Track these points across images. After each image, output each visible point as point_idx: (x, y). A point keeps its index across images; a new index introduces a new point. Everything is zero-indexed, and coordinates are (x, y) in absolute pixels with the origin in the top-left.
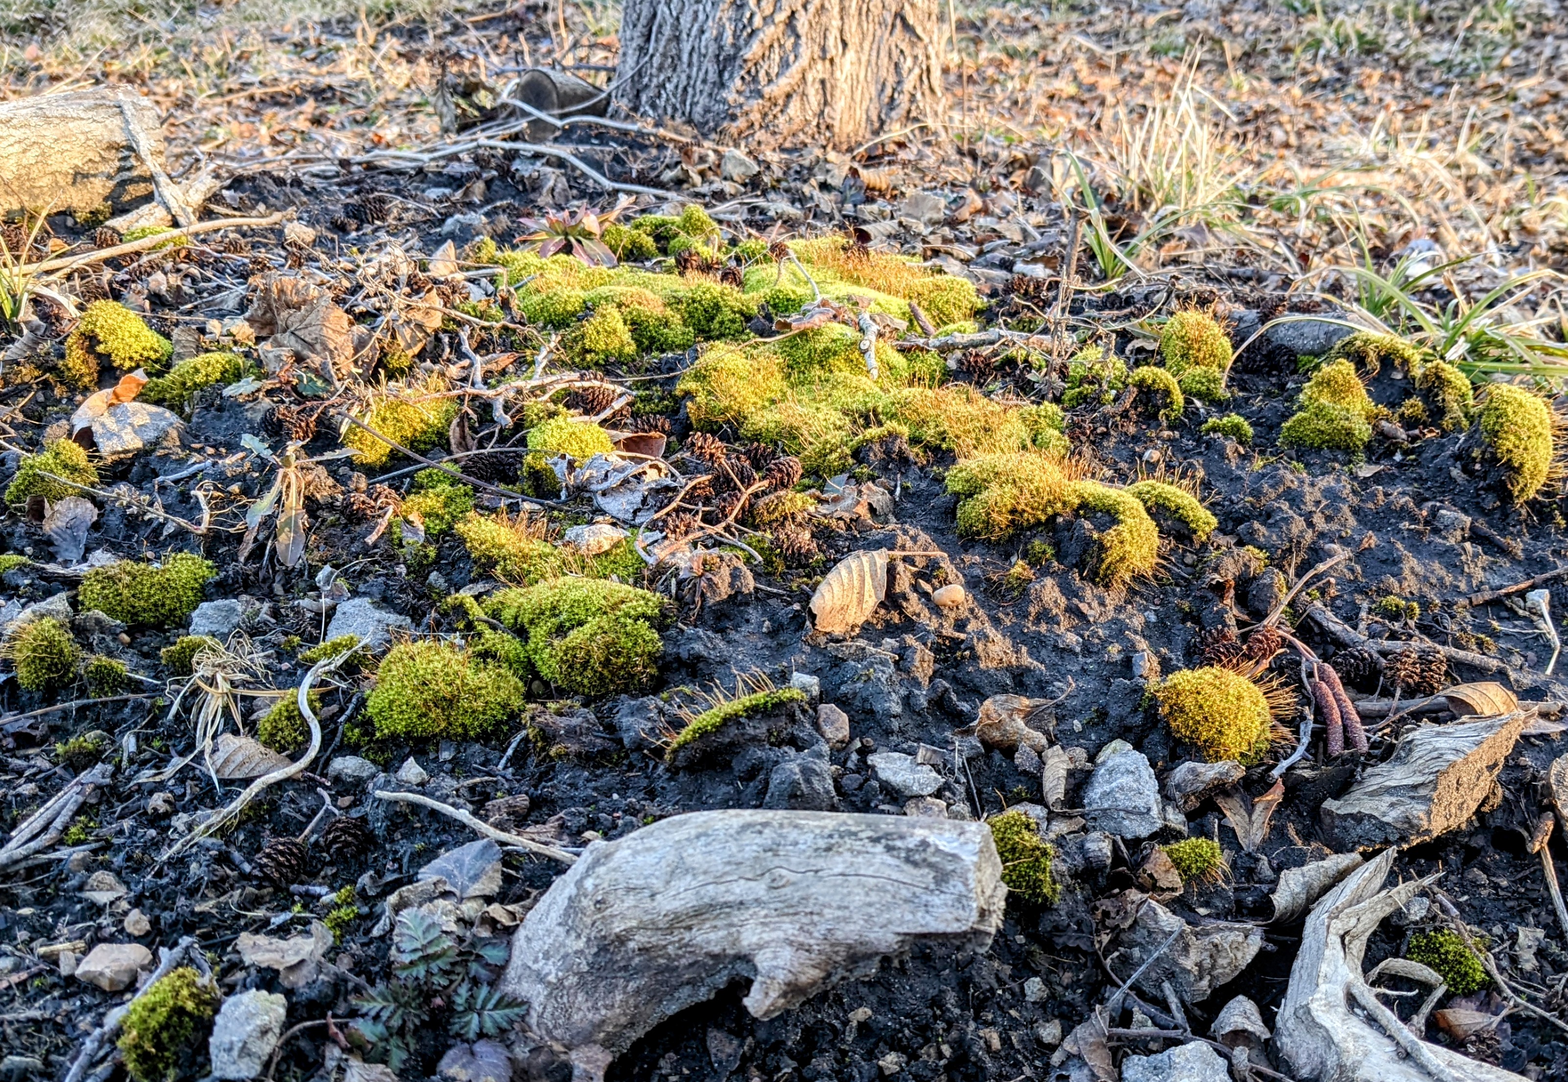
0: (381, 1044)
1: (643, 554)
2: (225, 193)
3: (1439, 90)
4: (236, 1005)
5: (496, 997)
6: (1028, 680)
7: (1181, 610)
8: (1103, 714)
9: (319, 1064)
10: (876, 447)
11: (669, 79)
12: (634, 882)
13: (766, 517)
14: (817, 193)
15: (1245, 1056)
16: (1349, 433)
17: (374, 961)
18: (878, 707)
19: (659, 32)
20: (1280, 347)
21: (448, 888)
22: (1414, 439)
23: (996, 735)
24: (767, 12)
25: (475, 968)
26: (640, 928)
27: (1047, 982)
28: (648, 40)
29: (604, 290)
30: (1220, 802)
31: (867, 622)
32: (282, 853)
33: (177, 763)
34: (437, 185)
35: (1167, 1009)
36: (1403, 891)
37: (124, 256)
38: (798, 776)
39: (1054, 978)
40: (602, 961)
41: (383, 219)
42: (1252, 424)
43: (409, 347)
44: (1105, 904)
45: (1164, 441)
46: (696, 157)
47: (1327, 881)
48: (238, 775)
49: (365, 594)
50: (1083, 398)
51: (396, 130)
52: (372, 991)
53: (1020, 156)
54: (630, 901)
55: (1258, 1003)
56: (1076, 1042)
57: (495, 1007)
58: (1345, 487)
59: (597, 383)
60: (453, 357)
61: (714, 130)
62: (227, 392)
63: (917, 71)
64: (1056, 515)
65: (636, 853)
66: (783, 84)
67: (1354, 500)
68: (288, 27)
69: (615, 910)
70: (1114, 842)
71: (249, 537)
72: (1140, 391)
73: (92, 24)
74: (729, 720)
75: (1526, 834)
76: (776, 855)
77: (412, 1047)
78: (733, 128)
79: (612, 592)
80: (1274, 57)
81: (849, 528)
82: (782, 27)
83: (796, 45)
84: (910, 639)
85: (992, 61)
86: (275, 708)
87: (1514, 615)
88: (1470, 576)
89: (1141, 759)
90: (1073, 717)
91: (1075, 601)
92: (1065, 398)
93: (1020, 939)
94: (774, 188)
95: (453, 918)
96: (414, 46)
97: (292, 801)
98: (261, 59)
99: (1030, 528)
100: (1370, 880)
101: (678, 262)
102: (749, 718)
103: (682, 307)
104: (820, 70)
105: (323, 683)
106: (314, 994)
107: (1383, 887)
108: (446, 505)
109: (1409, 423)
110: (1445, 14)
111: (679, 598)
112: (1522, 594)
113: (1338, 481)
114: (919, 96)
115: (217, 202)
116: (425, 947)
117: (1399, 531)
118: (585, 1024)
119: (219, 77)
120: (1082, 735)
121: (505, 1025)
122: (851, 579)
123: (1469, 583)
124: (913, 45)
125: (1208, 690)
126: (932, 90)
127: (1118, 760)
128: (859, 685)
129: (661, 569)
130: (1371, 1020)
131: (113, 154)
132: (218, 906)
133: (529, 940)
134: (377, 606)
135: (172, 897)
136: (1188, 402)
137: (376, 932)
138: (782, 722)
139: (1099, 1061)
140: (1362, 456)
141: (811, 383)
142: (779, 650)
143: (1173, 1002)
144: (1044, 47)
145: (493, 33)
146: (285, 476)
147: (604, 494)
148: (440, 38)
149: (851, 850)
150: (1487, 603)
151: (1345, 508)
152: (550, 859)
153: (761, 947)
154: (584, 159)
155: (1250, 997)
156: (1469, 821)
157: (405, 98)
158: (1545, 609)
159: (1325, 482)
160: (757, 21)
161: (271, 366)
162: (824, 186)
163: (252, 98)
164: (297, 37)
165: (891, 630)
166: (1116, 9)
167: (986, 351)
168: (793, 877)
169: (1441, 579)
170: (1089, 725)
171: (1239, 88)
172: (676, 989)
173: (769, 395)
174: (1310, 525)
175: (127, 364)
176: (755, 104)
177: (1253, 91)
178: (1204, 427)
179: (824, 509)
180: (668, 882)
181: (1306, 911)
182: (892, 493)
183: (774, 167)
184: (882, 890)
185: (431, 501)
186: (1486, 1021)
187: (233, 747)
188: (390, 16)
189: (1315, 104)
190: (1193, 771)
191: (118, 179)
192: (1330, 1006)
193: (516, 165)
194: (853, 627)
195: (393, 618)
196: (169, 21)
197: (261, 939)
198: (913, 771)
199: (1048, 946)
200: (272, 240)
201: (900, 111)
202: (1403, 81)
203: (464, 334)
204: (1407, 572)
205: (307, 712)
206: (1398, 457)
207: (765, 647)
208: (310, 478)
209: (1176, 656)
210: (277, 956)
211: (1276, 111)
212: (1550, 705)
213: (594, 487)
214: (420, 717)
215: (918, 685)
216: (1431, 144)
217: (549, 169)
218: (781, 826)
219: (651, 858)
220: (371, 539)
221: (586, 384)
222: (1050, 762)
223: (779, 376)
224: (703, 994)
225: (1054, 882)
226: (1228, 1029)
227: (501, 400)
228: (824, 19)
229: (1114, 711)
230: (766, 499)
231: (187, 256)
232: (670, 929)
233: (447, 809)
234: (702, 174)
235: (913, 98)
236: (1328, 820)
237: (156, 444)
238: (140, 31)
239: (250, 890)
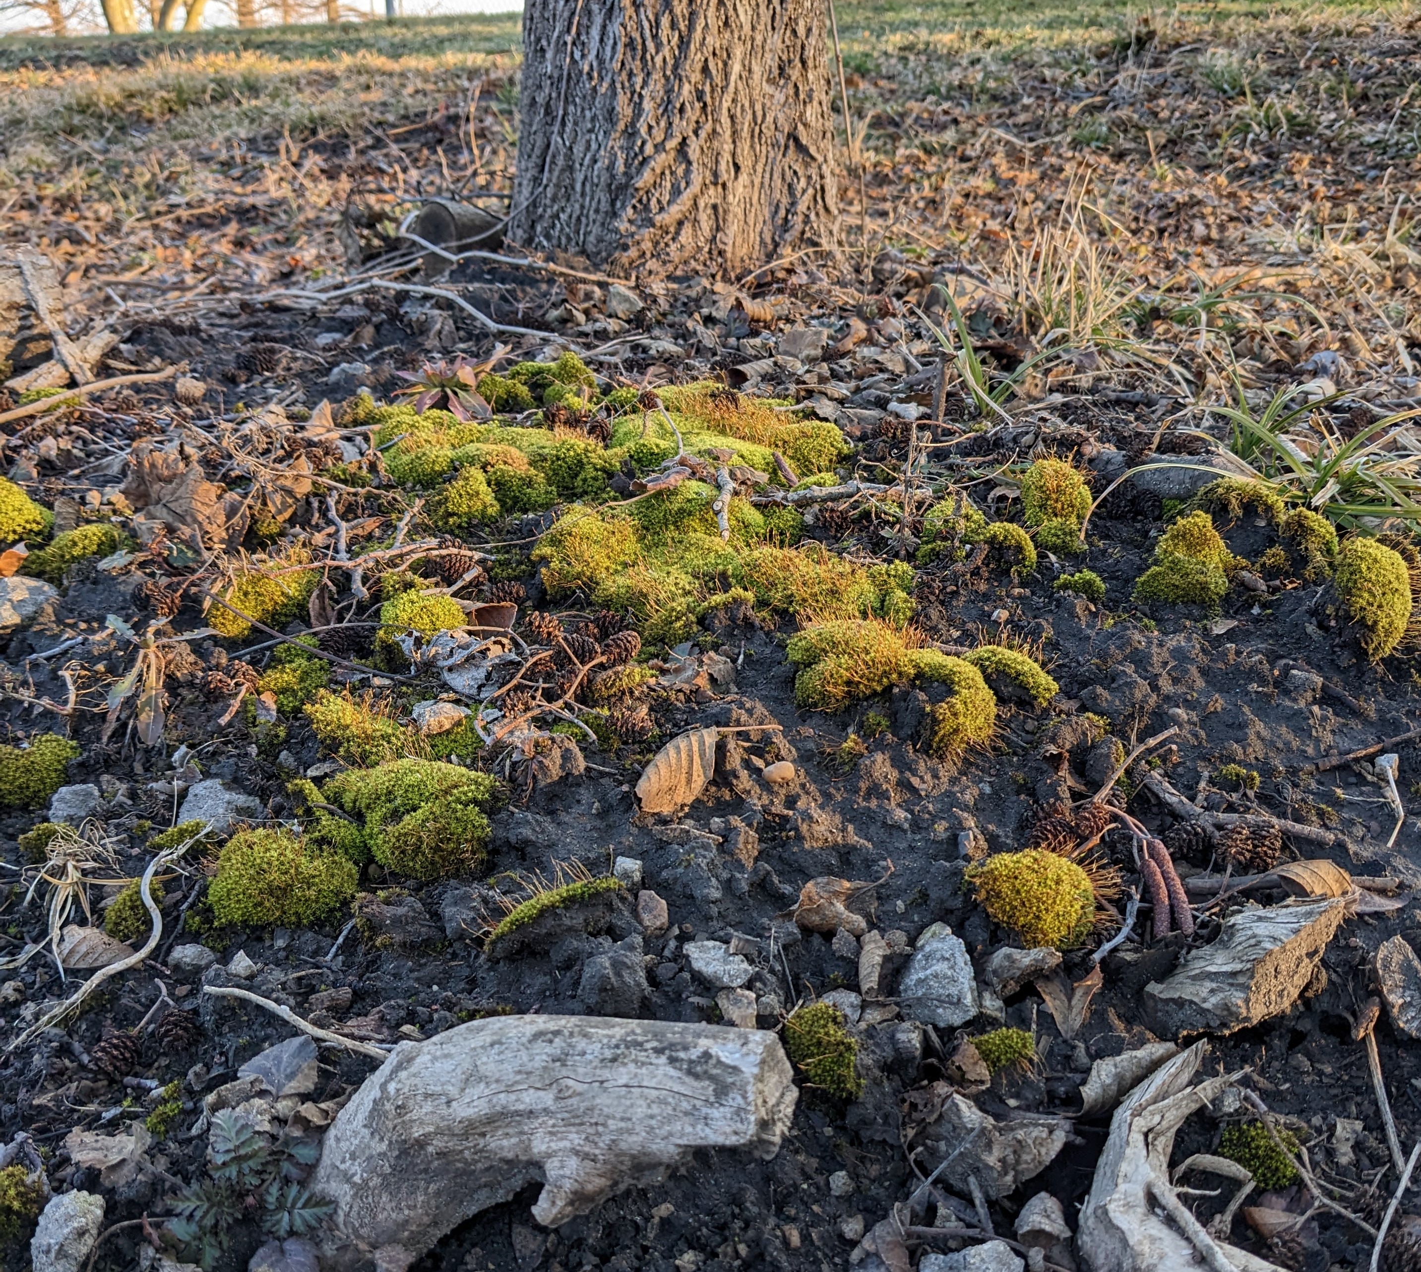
0: (194, 1243)
1: (481, 733)
2: (123, 347)
3: (1373, 173)
4: (57, 1206)
5: (306, 1196)
6: (855, 859)
7: (1015, 782)
8: (924, 896)
9: (134, 1262)
10: (721, 614)
11: (563, 209)
12: (431, 1089)
13: (605, 694)
14: (700, 329)
15: (1040, 1257)
16: (1204, 587)
17: (191, 1159)
18: (697, 893)
19: (553, 162)
20: (1146, 492)
21: (264, 1086)
22: (1275, 590)
23: (816, 919)
24: (659, 140)
25: (286, 1167)
26: (439, 1132)
27: (854, 1176)
28: (542, 171)
29: (471, 448)
30: (1040, 987)
31: (698, 800)
32: (116, 1047)
33: (31, 949)
34: (329, 330)
35: (971, 1202)
36: (1208, 1089)
37: (18, 420)
38: (609, 972)
39: (862, 1171)
40: (404, 1163)
41: (272, 370)
42: (1104, 580)
43: (280, 512)
44: (914, 1096)
45: (1014, 599)
46: (581, 294)
47: (1140, 1072)
48: (82, 965)
49: (216, 776)
50: (935, 554)
51: (314, 251)
52: (186, 1192)
53: (915, 274)
54: (428, 1107)
55: (1061, 1201)
56: (874, 1240)
57: (304, 1207)
58: (1195, 646)
59: (455, 551)
60: (322, 522)
61: (605, 260)
62: (103, 565)
63: (811, 191)
64: (891, 686)
65: (435, 1059)
66: (675, 211)
67: (1204, 660)
68: (215, 146)
69: (414, 1115)
70: (925, 1032)
71: (112, 717)
72: (992, 548)
73: (28, 147)
74: (546, 912)
75: (1351, 1019)
76: (564, 1065)
77: (225, 1245)
78: (625, 258)
79: (445, 777)
80: (1200, 146)
81: (688, 700)
82: (673, 154)
83: (687, 172)
84: (736, 821)
85: (908, 159)
86: (119, 898)
87: (1361, 780)
88: (1318, 740)
89: (958, 944)
90: (898, 897)
91: (908, 774)
92: (919, 554)
93: (829, 1131)
94: (659, 322)
95: (267, 1117)
96: (337, 161)
97: (132, 991)
98: (189, 179)
99: (867, 698)
100: (1176, 1075)
101: (546, 416)
102: (566, 908)
103: (547, 465)
104: (713, 195)
105: (168, 870)
106: (132, 1194)
107: (1190, 1084)
108: (302, 680)
109: (1269, 573)
110: (1381, 91)
111: (512, 780)
112: (1371, 759)
113: (1189, 639)
114: (813, 216)
115: (114, 358)
116: (237, 1148)
117: (1248, 693)
118: (390, 1224)
119: (149, 198)
120: (904, 916)
121: (313, 1223)
122: (679, 759)
123: (1317, 748)
124: (807, 165)
125: (1027, 875)
126: (827, 210)
127: (936, 945)
128: (680, 870)
129: (499, 747)
130: (1171, 1221)
131: (13, 314)
132: (55, 1099)
133: (338, 1140)
134: (227, 787)
135: (15, 1089)
136: (1042, 556)
137: (194, 1131)
138: (599, 911)
139: (896, 1260)
140: (1219, 610)
141: (665, 544)
142: (607, 832)
143: (978, 1197)
144: (963, 142)
145: (414, 145)
146: (146, 656)
147: (450, 670)
148: (362, 152)
149: (635, 1061)
150: (1335, 768)
151: (1193, 670)
152: (366, 1056)
153: (549, 1156)
154: (472, 299)
155: (1053, 1194)
156: (1294, 1005)
157: (325, 217)
158: (1392, 775)
159: (1176, 641)
160: (649, 149)
161: (145, 538)
162: (709, 320)
163: (178, 220)
164: (224, 155)
165: (722, 808)
166: (1039, 97)
167: (843, 506)
168: (580, 1087)
169: (1287, 744)
170: (911, 906)
171: (1163, 178)
172: (475, 1191)
173: (622, 558)
174: (1155, 688)
175: (11, 537)
176: (647, 233)
177: (1178, 181)
178: (1056, 583)
179: (664, 681)
180: (463, 1090)
181: (1117, 1103)
182: (734, 661)
183: (661, 300)
184: (662, 1102)
185: (286, 676)
186: (1291, 1221)
187: (77, 938)
188: (314, 132)
189: (1240, 193)
190: (1008, 957)
191: (19, 337)
192: (1129, 1206)
193: (406, 308)
194: (683, 806)
195: (241, 799)
196: (102, 141)
197: (89, 1137)
198: (726, 962)
199: (856, 1140)
200: (165, 396)
201: (795, 233)
202: (1334, 165)
203: (331, 502)
204: (1252, 737)
205: (149, 902)
206: (1256, 611)
207: (594, 828)
208: (170, 656)
209: (1005, 834)
210: (99, 1155)
211: (1199, 203)
212: (1388, 880)
213: (441, 663)
214: (255, 906)
215: (741, 867)
216: (1359, 234)
217: (436, 312)
218: (571, 1034)
219: (448, 1065)
220: (224, 720)
221: (444, 552)
222: (867, 948)
223: (633, 538)
224: (501, 1196)
225: (859, 1076)
226: (1026, 1229)
227: (360, 571)
228: (716, 144)
229: (934, 894)
230: (604, 674)
231: (81, 416)
232: (466, 1136)
233: (270, 1005)
234: (586, 312)
235: (807, 220)
236: (1151, 1003)
237: (31, 620)
238: (74, 152)
239: (85, 1083)
